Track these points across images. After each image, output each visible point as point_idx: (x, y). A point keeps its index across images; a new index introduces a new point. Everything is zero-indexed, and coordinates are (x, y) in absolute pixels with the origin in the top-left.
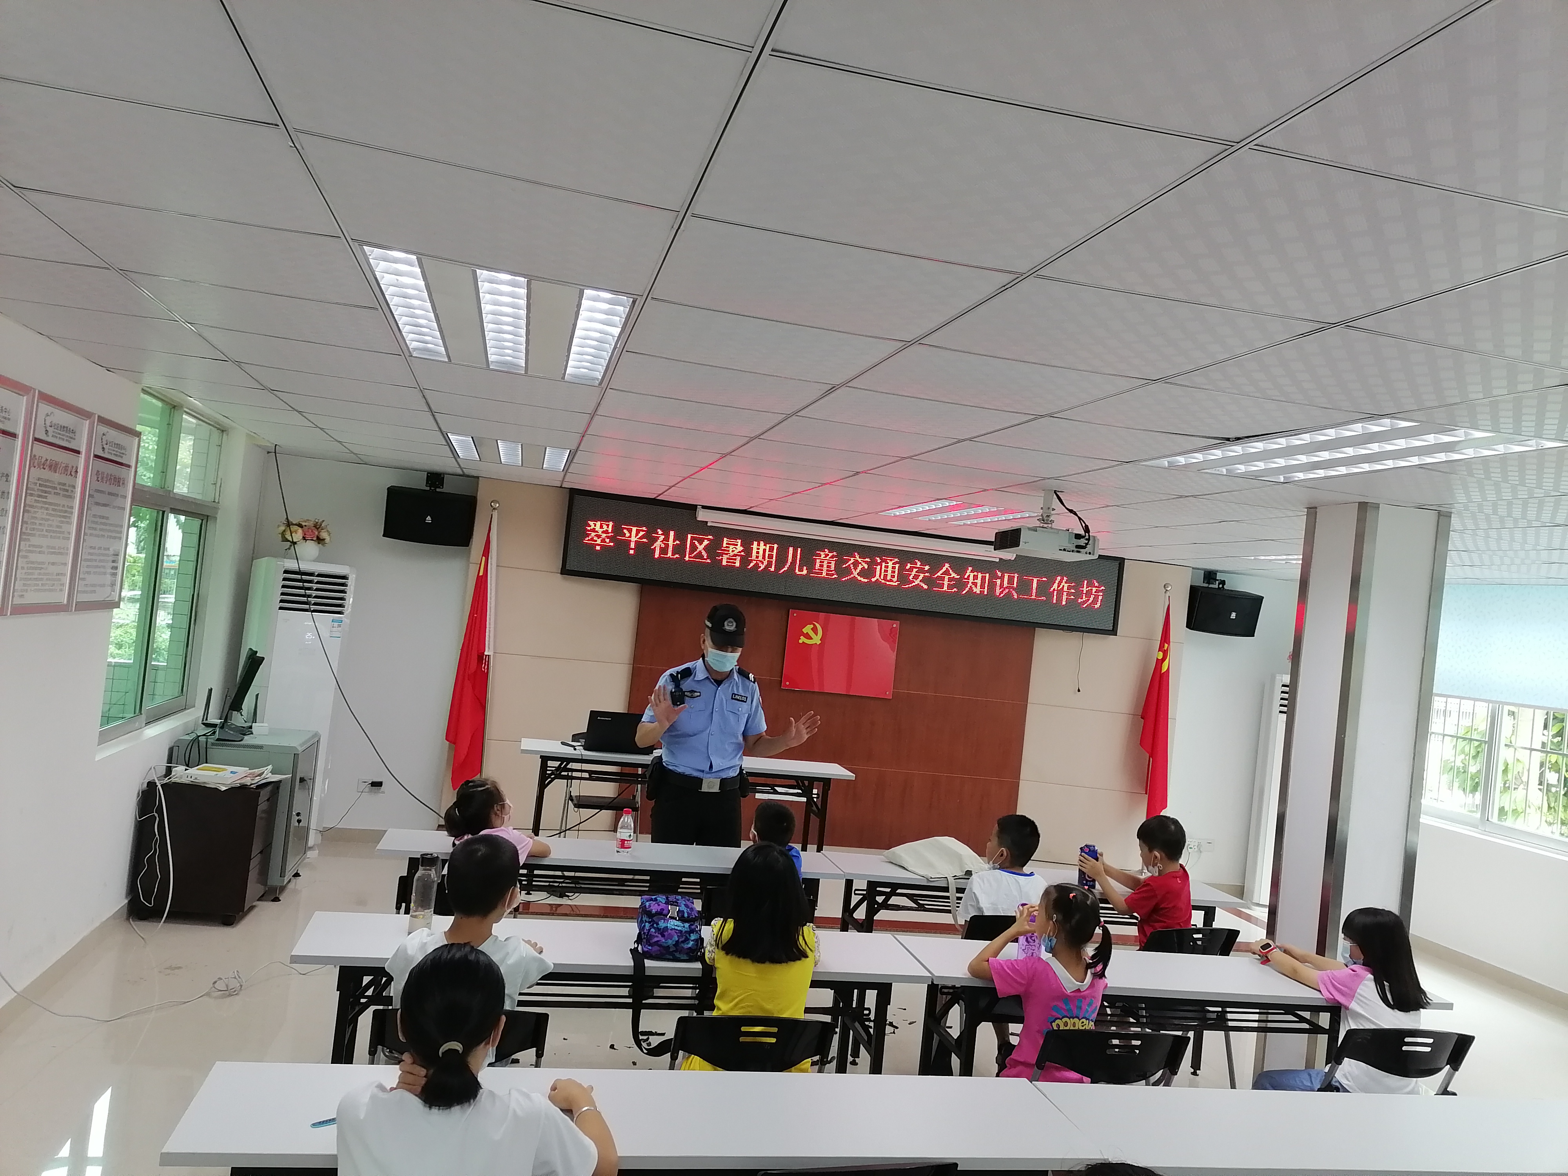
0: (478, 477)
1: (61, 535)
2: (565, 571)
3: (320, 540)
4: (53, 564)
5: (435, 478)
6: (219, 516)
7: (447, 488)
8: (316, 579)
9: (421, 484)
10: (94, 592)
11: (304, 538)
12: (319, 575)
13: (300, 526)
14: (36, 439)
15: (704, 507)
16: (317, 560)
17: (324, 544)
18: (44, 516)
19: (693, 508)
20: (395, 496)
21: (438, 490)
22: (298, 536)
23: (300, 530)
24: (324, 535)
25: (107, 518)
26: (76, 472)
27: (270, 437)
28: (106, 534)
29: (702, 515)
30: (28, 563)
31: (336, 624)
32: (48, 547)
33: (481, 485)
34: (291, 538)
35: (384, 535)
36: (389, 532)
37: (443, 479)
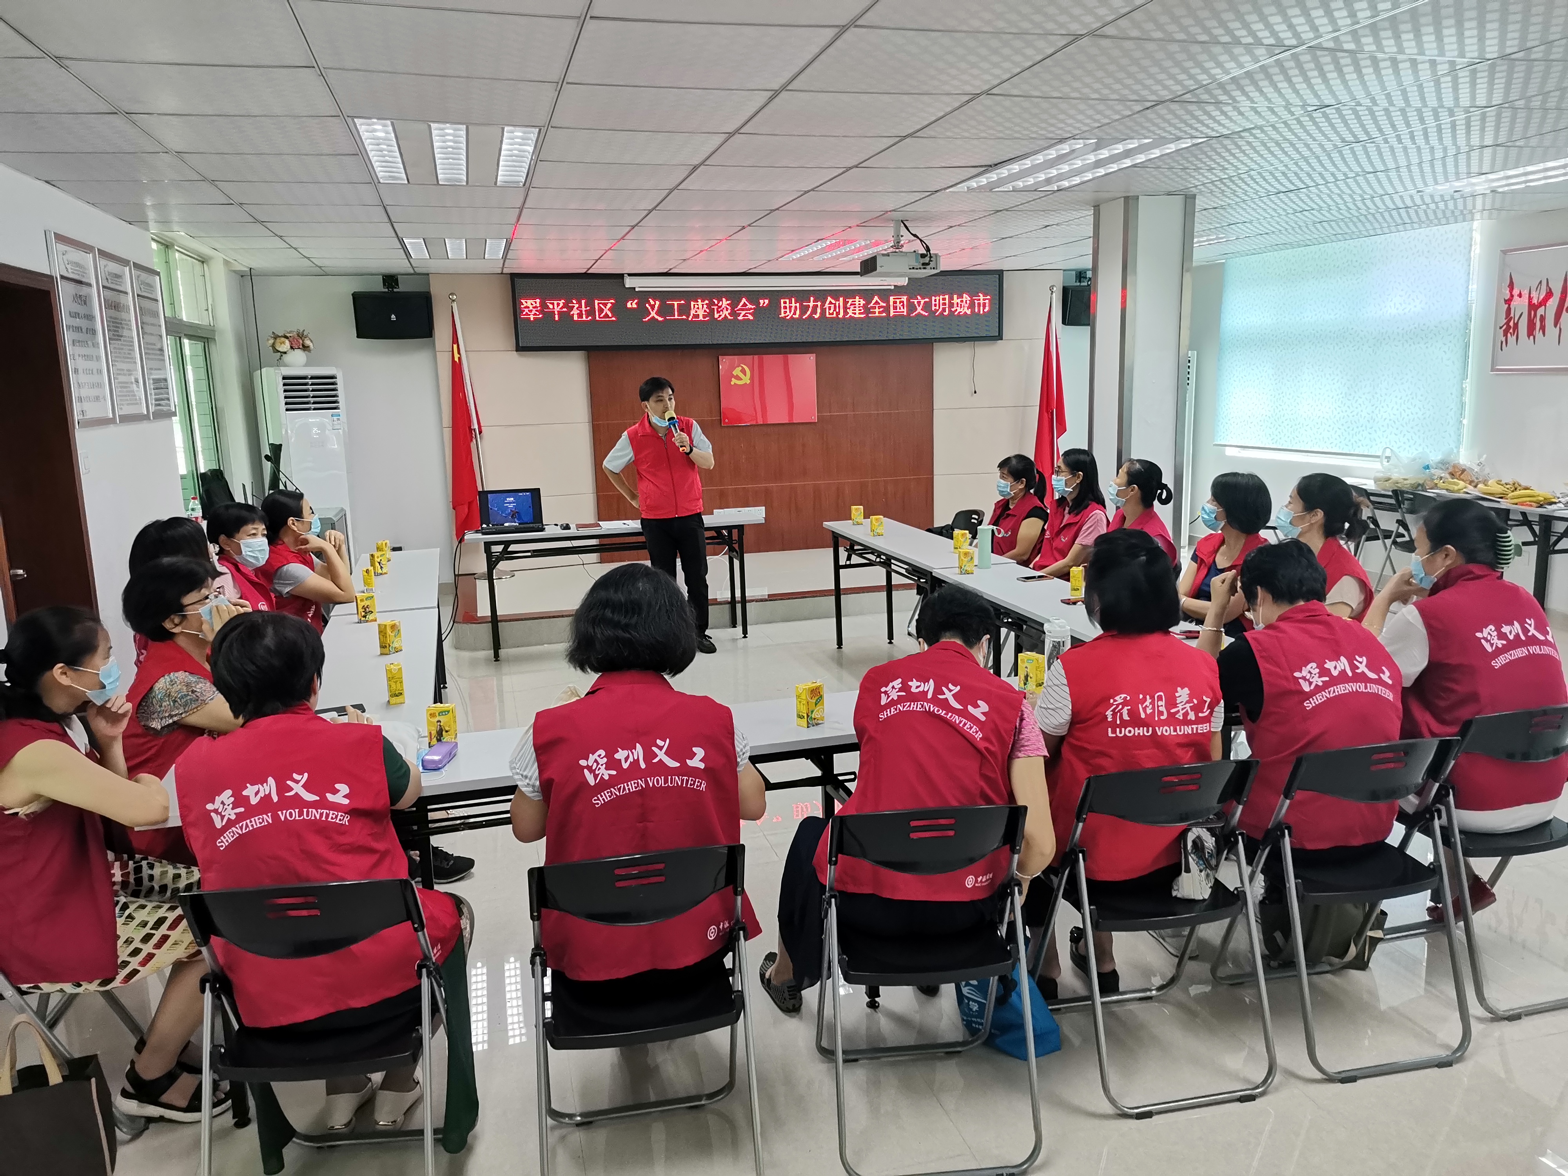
0: (428, 274)
2: (519, 348)
3: (305, 348)
5: (390, 280)
6: (217, 338)
8: (310, 381)
9: (378, 286)
11: (292, 348)
12: (312, 378)
13: (286, 337)
14: (104, 287)
15: (630, 275)
16: (307, 365)
17: (309, 351)
19: (620, 277)
20: (360, 300)
21: (395, 290)
22: (285, 346)
23: (287, 341)
24: (308, 342)
25: (155, 345)
26: (129, 309)
27: (244, 262)
29: (629, 282)
31: (335, 418)
32: (128, 370)
33: (432, 280)
34: (280, 349)
35: (358, 337)
36: (361, 333)
37: (397, 280)
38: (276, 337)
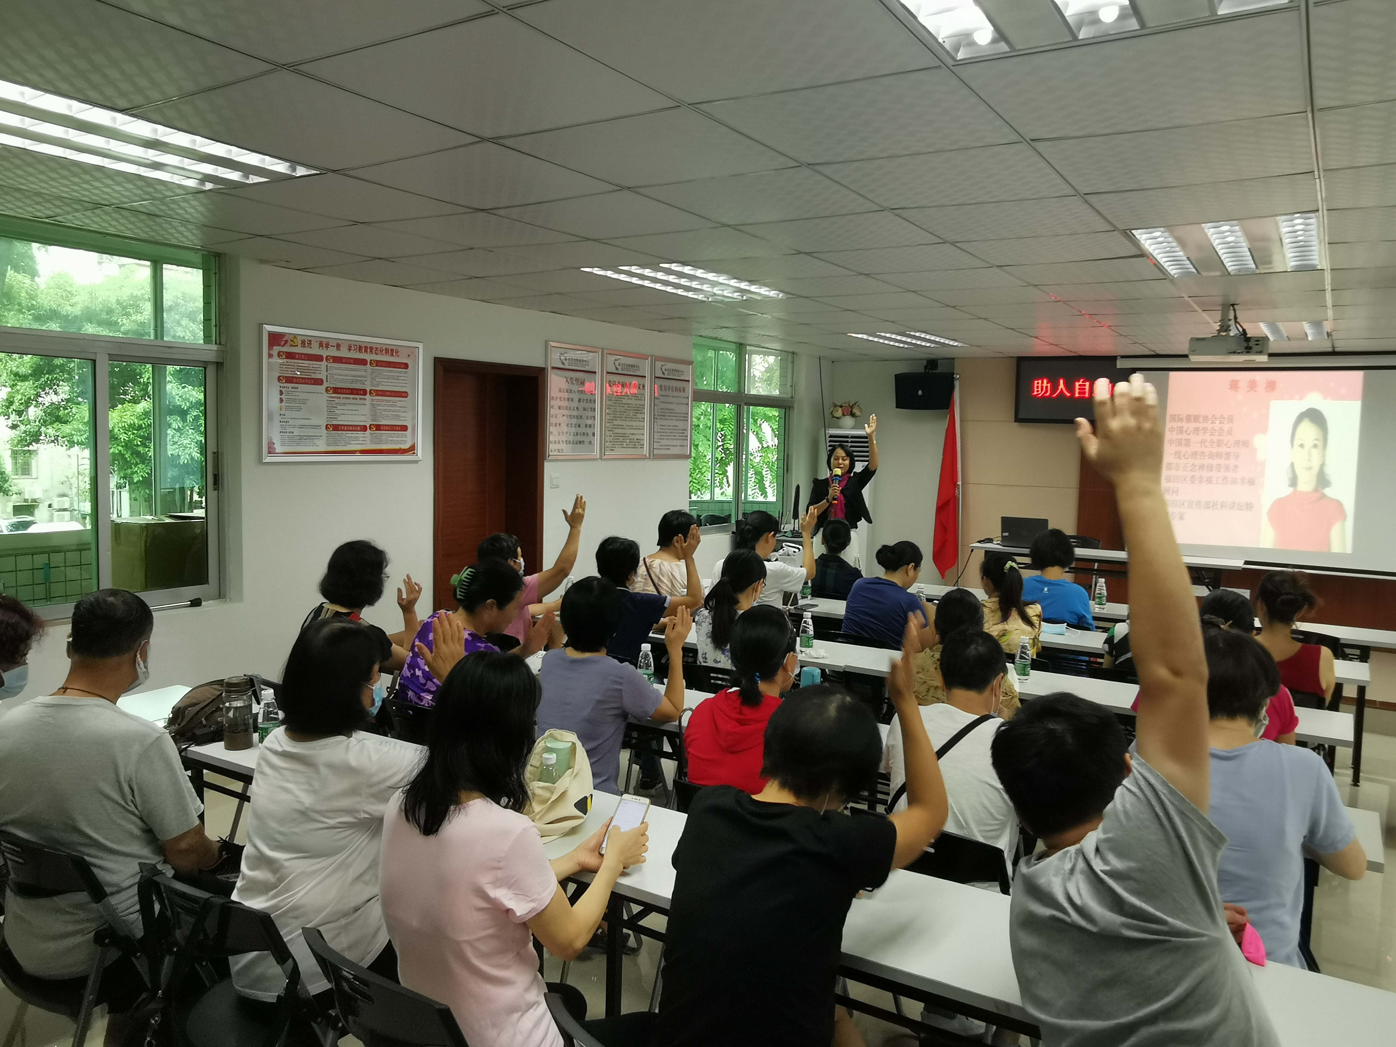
0: (954, 359)
1: (637, 420)
2: (1018, 420)
3: (853, 415)
4: (632, 434)
5: (932, 363)
6: (795, 406)
7: (941, 369)
8: (850, 440)
9: (920, 368)
10: (669, 449)
11: (843, 414)
12: (852, 437)
13: (841, 407)
14: (608, 373)
15: (1123, 357)
16: (851, 428)
17: (856, 417)
18: (623, 410)
19: (1113, 359)
20: (901, 379)
21: (934, 371)
22: (839, 413)
23: (840, 410)
24: (855, 411)
25: (674, 410)
26: (644, 387)
28: (674, 418)
29: (1121, 364)
30: (613, 434)
32: (627, 426)
33: (957, 364)
34: (836, 415)
35: (897, 407)
36: (899, 405)
37: (937, 363)
38: (835, 406)
